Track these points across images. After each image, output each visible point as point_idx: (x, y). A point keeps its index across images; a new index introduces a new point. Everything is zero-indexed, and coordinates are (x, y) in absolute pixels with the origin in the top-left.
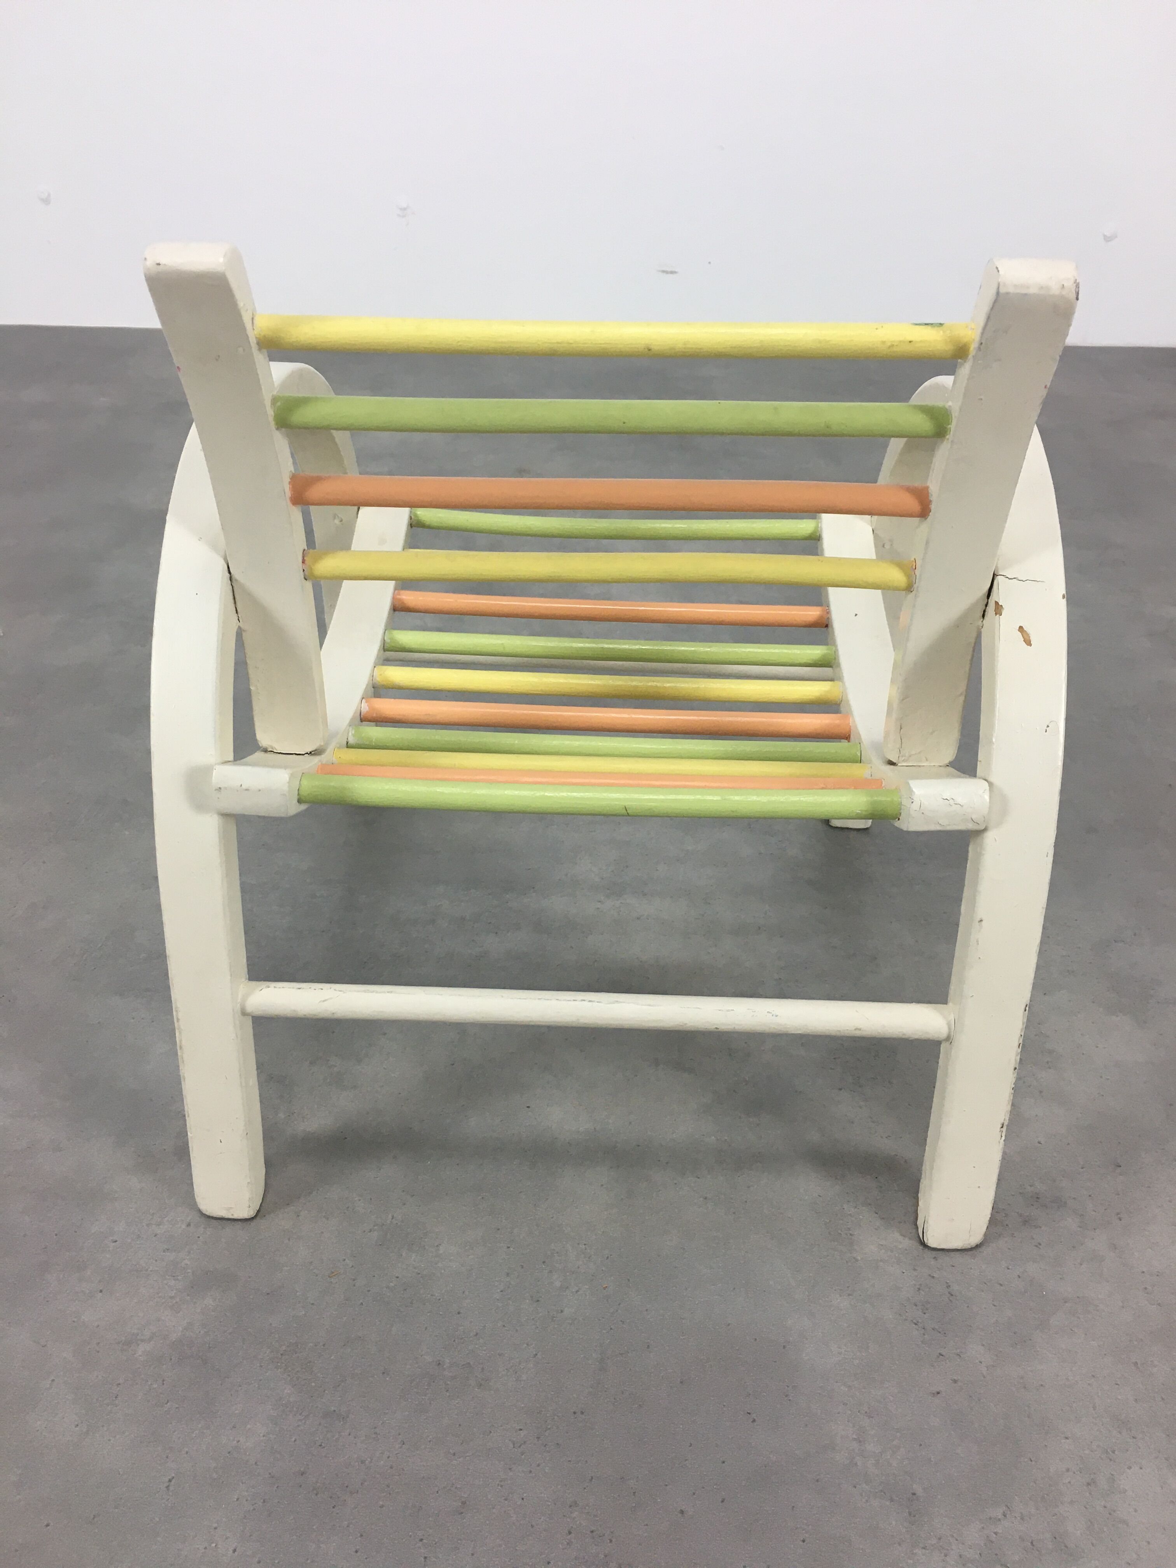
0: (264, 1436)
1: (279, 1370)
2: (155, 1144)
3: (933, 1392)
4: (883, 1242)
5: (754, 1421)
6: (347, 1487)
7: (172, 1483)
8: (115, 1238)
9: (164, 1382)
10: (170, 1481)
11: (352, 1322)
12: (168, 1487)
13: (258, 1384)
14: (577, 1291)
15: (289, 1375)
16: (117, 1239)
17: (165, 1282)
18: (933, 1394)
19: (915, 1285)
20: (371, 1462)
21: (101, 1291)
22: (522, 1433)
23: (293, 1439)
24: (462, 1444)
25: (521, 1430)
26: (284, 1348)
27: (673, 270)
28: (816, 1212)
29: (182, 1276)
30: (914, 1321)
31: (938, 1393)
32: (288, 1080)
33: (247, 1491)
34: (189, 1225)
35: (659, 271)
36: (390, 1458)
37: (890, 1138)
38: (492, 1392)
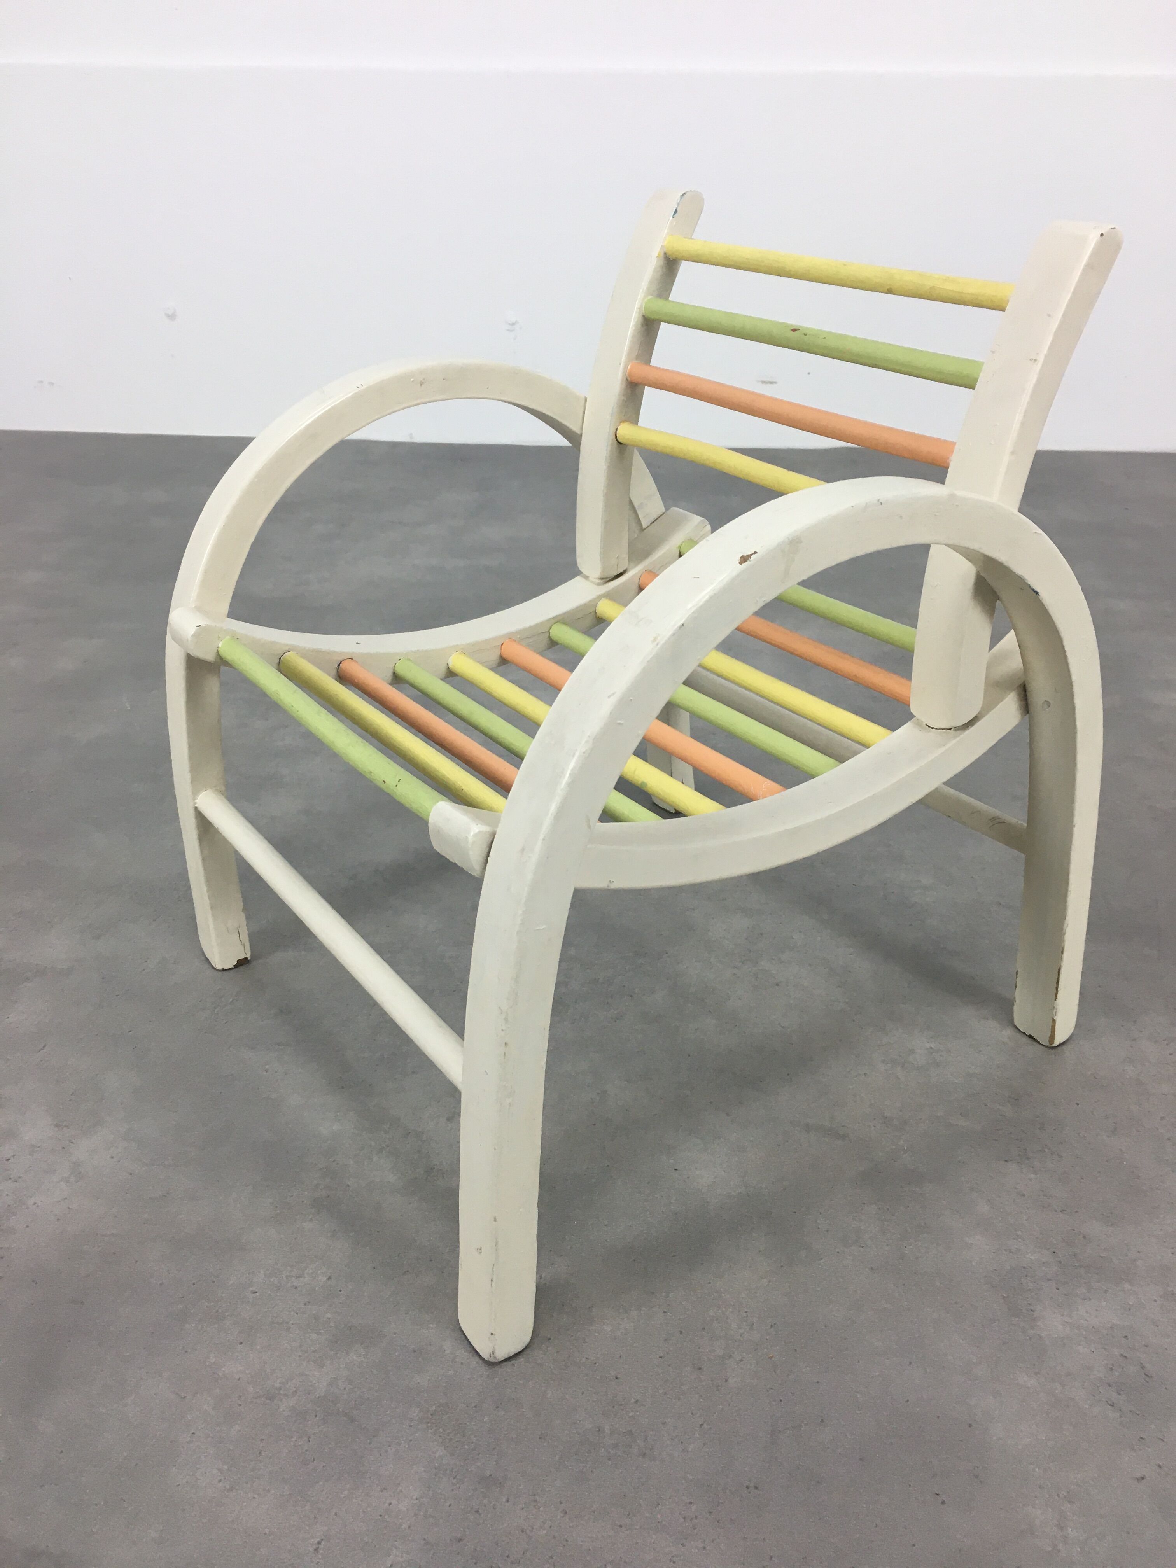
0: (417, 1499)
1: (430, 1430)
2: (292, 1196)
3: (1137, 1477)
4: (1067, 1319)
5: (943, 1502)
6: (508, 1556)
7: (321, 1546)
8: (254, 1289)
9: (310, 1439)
10: (319, 1543)
11: (504, 1383)
12: (316, 1550)
13: (408, 1445)
14: (741, 1360)
15: (440, 1436)
16: (257, 1290)
17: (308, 1335)
18: (1138, 1479)
19: (1107, 1364)
20: (531, 1531)
21: (241, 1343)
22: (694, 1507)
23: (448, 1504)
24: (628, 1515)
25: (691, 1503)
26: (434, 1408)
27: (774, 380)
28: (993, 1287)
29: (325, 1330)
30: (1109, 1402)
31: (1143, 1478)
32: (425, 1136)
33: (402, 1557)
34: (329, 1278)
35: (759, 381)
36: (552, 1528)
37: (1065, 1212)
38: (658, 1462)
